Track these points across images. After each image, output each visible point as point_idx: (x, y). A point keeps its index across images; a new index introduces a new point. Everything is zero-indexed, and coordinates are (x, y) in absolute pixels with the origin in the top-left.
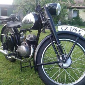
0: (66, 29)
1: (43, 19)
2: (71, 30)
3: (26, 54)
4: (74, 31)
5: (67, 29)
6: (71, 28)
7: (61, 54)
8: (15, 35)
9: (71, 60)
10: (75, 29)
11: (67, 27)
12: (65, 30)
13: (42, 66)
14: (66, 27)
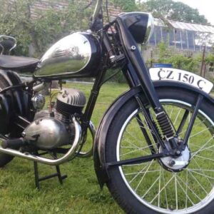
0: (168, 77)
1: (112, 50)
2: (179, 79)
3: (58, 140)
4: (187, 82)
5: (171, 77)
6: (180, 74)
7: (168, 137)
8: (12, 92)
9: (189, 149)
10: (188, 77)
11: (171, 72)
12: (166, 79)
13: (120, 168)
14: (169, 72)
